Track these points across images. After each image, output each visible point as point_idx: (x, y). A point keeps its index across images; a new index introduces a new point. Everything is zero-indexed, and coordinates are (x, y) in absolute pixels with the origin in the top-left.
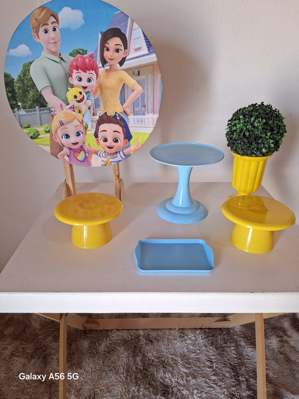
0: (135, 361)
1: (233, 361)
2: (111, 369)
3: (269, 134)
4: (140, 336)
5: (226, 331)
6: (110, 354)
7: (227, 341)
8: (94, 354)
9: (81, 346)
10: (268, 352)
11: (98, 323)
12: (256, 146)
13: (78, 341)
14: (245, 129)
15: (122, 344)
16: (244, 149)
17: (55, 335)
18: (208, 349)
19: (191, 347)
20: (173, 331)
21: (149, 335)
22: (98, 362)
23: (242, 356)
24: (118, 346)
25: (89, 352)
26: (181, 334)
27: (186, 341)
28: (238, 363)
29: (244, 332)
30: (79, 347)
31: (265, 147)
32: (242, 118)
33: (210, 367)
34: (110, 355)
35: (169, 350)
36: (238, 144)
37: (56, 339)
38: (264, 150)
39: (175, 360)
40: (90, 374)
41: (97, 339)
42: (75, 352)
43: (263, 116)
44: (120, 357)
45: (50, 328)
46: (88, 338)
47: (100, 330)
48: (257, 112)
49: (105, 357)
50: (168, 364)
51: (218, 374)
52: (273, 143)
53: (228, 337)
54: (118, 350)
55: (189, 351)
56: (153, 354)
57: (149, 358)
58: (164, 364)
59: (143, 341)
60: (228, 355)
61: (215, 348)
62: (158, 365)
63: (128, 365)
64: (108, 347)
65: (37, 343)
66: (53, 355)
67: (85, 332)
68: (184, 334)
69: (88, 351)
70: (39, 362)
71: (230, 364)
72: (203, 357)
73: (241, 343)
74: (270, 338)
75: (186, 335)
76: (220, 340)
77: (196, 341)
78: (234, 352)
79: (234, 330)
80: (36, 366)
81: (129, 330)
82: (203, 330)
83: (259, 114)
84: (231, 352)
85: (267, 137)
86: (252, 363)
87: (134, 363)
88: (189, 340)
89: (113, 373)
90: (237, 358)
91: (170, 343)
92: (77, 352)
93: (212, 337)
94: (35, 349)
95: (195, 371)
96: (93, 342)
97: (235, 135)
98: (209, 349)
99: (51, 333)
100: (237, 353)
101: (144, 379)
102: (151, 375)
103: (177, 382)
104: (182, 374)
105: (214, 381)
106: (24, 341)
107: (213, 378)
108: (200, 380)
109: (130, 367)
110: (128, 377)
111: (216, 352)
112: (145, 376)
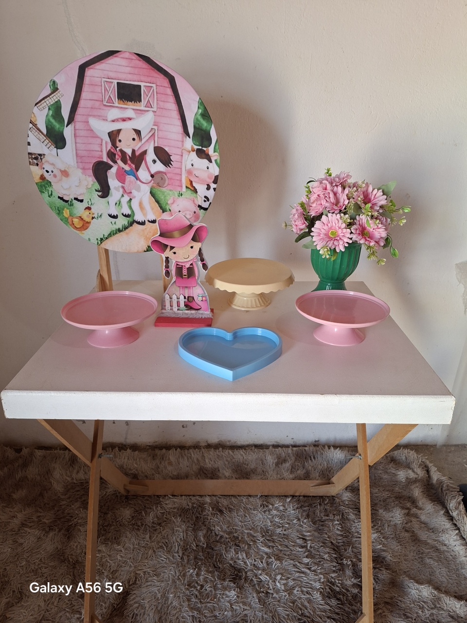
0: (196, 537)
1: (336, 539)
2: (161, 546)
4: (205, 504)
5: (329, 500)
7: (329, 513)
8: (139, 526)
9: (120, 516)
10: (388, 528)
11: (146, 486)
13: (117, 510)
15: (179, 514)
17: (85, 500)
18: (301, 523)
19: (277, 520)
20: (252, 498)
21: (218, 503)
22: (144, 537)
23: (350, 533)
24: (173, 517)
26: (264, 503)
27: (271, 511)
28: (344, 542)
29: (355, 501)
30: (118, 517)
33: (302, 547)
34: (161, 528)
35: (245, 524)
37: (85, 505)
39: (254, 537)
40: (132, 551)
41: (143, 506)
42: (111, 523)
44: (175, 531)
45: (78, 491)
46: (131, 505)
47: (149, 496)
49: (154, 530)
50: (243, 541)
51: (312, 556)
53: (331, 507)
54: (172, 521)
55: (274, 525)
56: (222, 528)
57: (215, 533)
58: (237, 542)
59: (209, 510)
60: (330, 531)
61: (312, 522)
62: (229, 541)
63: (186, 542)
64: (158, 517)
65: (58, 511)
66: (81, 526)
67: (127, 498)
68: (268, 502)
69: (130, 522)
70: (59, 535)
71: (332, 542)
72: (294, 535)
73: (350, 516)
75: (271, 504)
76: (320, 511)
77: (284, 512)
78: (338, 528)
79: (341, 499)
80: (55, 540)
81: (190, 495)
82: (296, 498)
84: (335, 528)
87: (194, 540)
88: (275, 511)
90: (342, 535)
91: (248, 514)
92: (114, 524)
93: (308, 507)
94: (55, 518)
95: (281, 551)
96: (137, 511)
98: (303, 522)
99: (79, 498)
100: (343, 529)
101: (207, 560)
102: (217, 554)
103: (254, 565)
104: (262, 555)
105: (307, 564)
106: (41, 508)
107: (306, 560)
108: (287, 563)
109: (188, 544)
110: (185, 558)
111: (313, 526)
112: (209, 556)
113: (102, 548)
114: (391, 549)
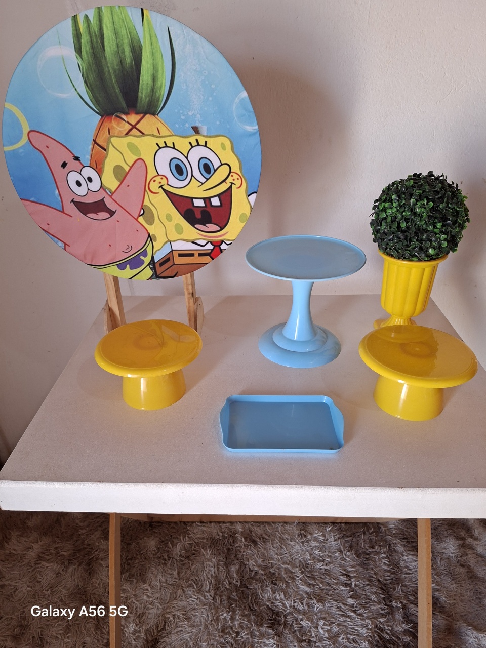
0: (228, 573)
1: (384, 575)
2: (190, 584)
3: (439, 225)
4: (237, 533)
5: (374, 528)
6: (189, 560)
7: (375, 544)
8: (165, 560)
9: (145, 547)
10: (441, 562)
12: (417, 244)
13: (141, 539)
14: (400, 217)
15: (209, 545)
16: (399, 249)
17: (105, 529)
18: (344, 556)
19: (317, 552)
20: (288, 526)
21: (251, 531)
22: (171, 573)
23: (398, 567)
24: (203, 548)
25: (156, 556)
26: (302, 532)
27: (310, 542)
28: (392, 579)
29: (403, 529)
30: (142, 548)
31: (432, 246)
32: (396, 199)
33: (346, 585)
34: (190, 562)
35: (282, 557)
36: (390, 240)
37: (106, 536)
38: (431, 251)
39: (292, 572)
40: (159, 591)
41: (169, 536)
42: (135, 556)
43: (430, 196)
44: (205, 565)
46: (156, 535)
47: (175, 522)
48: (420, 190)
50: (280, 578)
51: (358, 596)
52: (445, 240)
53: (376, 537)
54: (201, 554)
55: (314, 558)
56: (256, 562)
57: (249, 568)
58: (273, 578)
59: (241, 541)
60: (376, 566)
61: (356, 554)
62: (265, 579)
63: (217, 579)
64: (186, 549)
66: (102, 561)
67: (151, 525)
68: (306, 531)
69: (156, 554)
70: (80, 569)
71: (379, 580)
72: (336, 569)
73: (398, 548)
74: (444, 541)
75: (309, 533)
76: (364, 541)
77: (324, 543)
78: (385, 562)
79: (387, 527)
80: (76, 576)
81: (219, 523)
82: (338, 526)
83: (424, 192)
84: (381, 561)
85: (436, 230)
86: (413, 579)
87: (226, 576)
88: (314, 541)
89: (194, 590)
90: (390, 571)
91: (285, 545)
92: (138, 557)
93: (351, 536)
94: (74, 550)
95: (323, 589)
96: (163, 541)
97: (385, 227)
98: (346, 555)
99: (100, 526)
100: (390, 563)
101: (242, 601)
102: (252, 594)
103: (294, 606)
104: (302, 595)
105: (352, 606)
106: (58, 537)
107: (351, 601)
108: (330, 605)
109: (219, 581)
110: (218, 598)
111: (357, 560)
112: (243, 596)
113: (127, 586)
114: (445, 587)
